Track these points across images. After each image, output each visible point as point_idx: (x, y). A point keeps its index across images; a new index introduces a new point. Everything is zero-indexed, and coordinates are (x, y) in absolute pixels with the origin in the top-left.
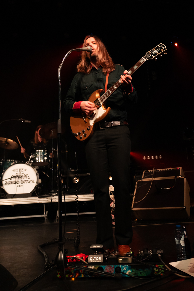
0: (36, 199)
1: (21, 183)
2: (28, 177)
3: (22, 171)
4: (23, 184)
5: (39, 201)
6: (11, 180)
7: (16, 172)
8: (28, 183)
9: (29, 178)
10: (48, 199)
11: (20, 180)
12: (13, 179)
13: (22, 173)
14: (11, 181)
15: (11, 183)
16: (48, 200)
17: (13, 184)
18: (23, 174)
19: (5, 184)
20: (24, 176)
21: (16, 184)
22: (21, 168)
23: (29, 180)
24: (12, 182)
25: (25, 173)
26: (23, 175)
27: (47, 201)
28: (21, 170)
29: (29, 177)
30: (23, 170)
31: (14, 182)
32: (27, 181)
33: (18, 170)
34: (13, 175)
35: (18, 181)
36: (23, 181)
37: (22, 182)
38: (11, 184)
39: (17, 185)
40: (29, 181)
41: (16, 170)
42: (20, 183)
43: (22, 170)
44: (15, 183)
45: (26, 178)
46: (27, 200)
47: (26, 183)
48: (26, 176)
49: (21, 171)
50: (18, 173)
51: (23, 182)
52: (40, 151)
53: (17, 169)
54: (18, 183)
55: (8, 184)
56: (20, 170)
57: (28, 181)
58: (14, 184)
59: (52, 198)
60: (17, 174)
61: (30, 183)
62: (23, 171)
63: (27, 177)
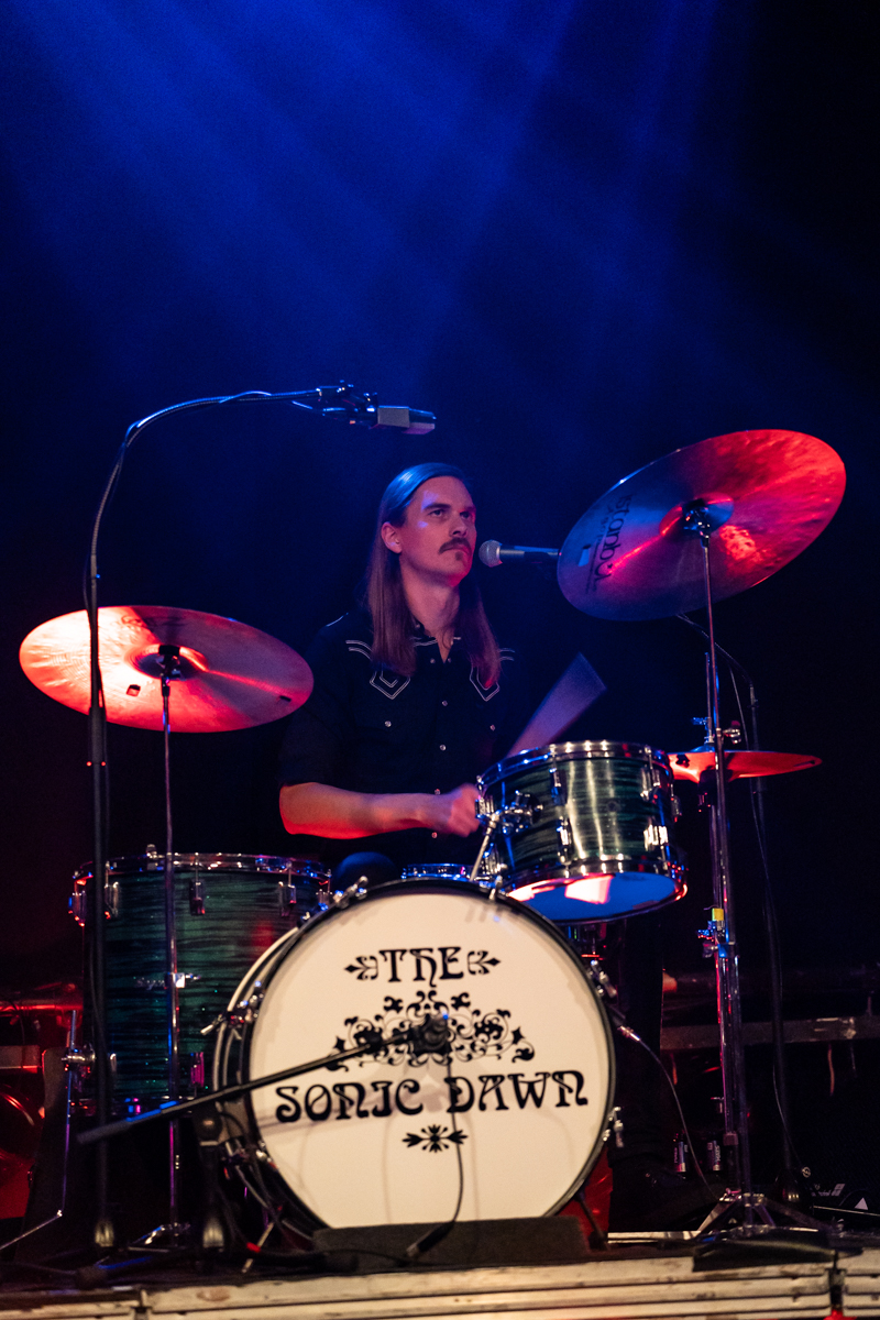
0: (670, 1282)
1: (446, 1104)
2: (517, 1036)
3: (446, 975)
4: (472, 1122)
5: (701, 1298)
6: (339, 1076)
7: (382, 988)
8: (522, 1103)
9: (526, 1055)
10: (794, 1277)
11: (430, 1076)
12: (365, 1071)
13: (446, 991)
14: (340, 1088)
15: (343, 1105)
16: (797, 1294)
17: (362, 1114)
18: (459, 1002)
19: (282, 1116)
20: (469, 1031)
21: (398, 1118)
22: (433, 940)
23: (528, 1070)
24: (352, 1093)
25: (486, 995)
26: (463, 1016)
27: (788, 1302)
28: (437, 956)
29: (522, 1045)
30: (453, 968)
31: (374, 1099)
32: (507, 1088)
33: (407, 966)
34: (351, 1021)
35: (415, 1088)
36: (461, 1084)
37: (455, 1093)
38: (343, 1116)
39: (401, 1124)
40: (524, 1088)
41: (385, 968)
42: (435, 1107)
43: (447, 960)
44: (384, 1112)
45: (492, 1050)
46: (581, 1286)
47: (502, 1107)
48: (489, 1028)
49: (439, 972)
50: (407, 991)
51: (464, 1098)
52: (597, 749)
53: (393, 955)
54: (410, 1103)
55: (304, 1118)
56: (426, 967)
57: (514, 1078)
58: (377, 1113)
59: (835, 1272)
60: (395, 1005)
61: (538, 1102)
62: (460, 976)
63: (508, 1037)
